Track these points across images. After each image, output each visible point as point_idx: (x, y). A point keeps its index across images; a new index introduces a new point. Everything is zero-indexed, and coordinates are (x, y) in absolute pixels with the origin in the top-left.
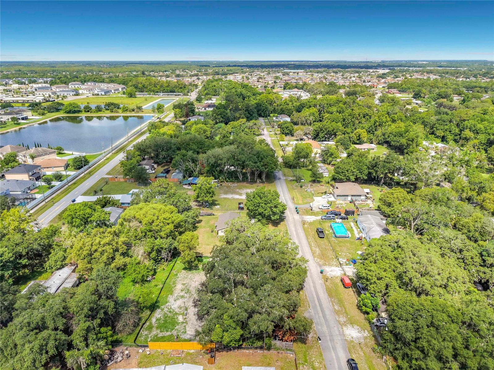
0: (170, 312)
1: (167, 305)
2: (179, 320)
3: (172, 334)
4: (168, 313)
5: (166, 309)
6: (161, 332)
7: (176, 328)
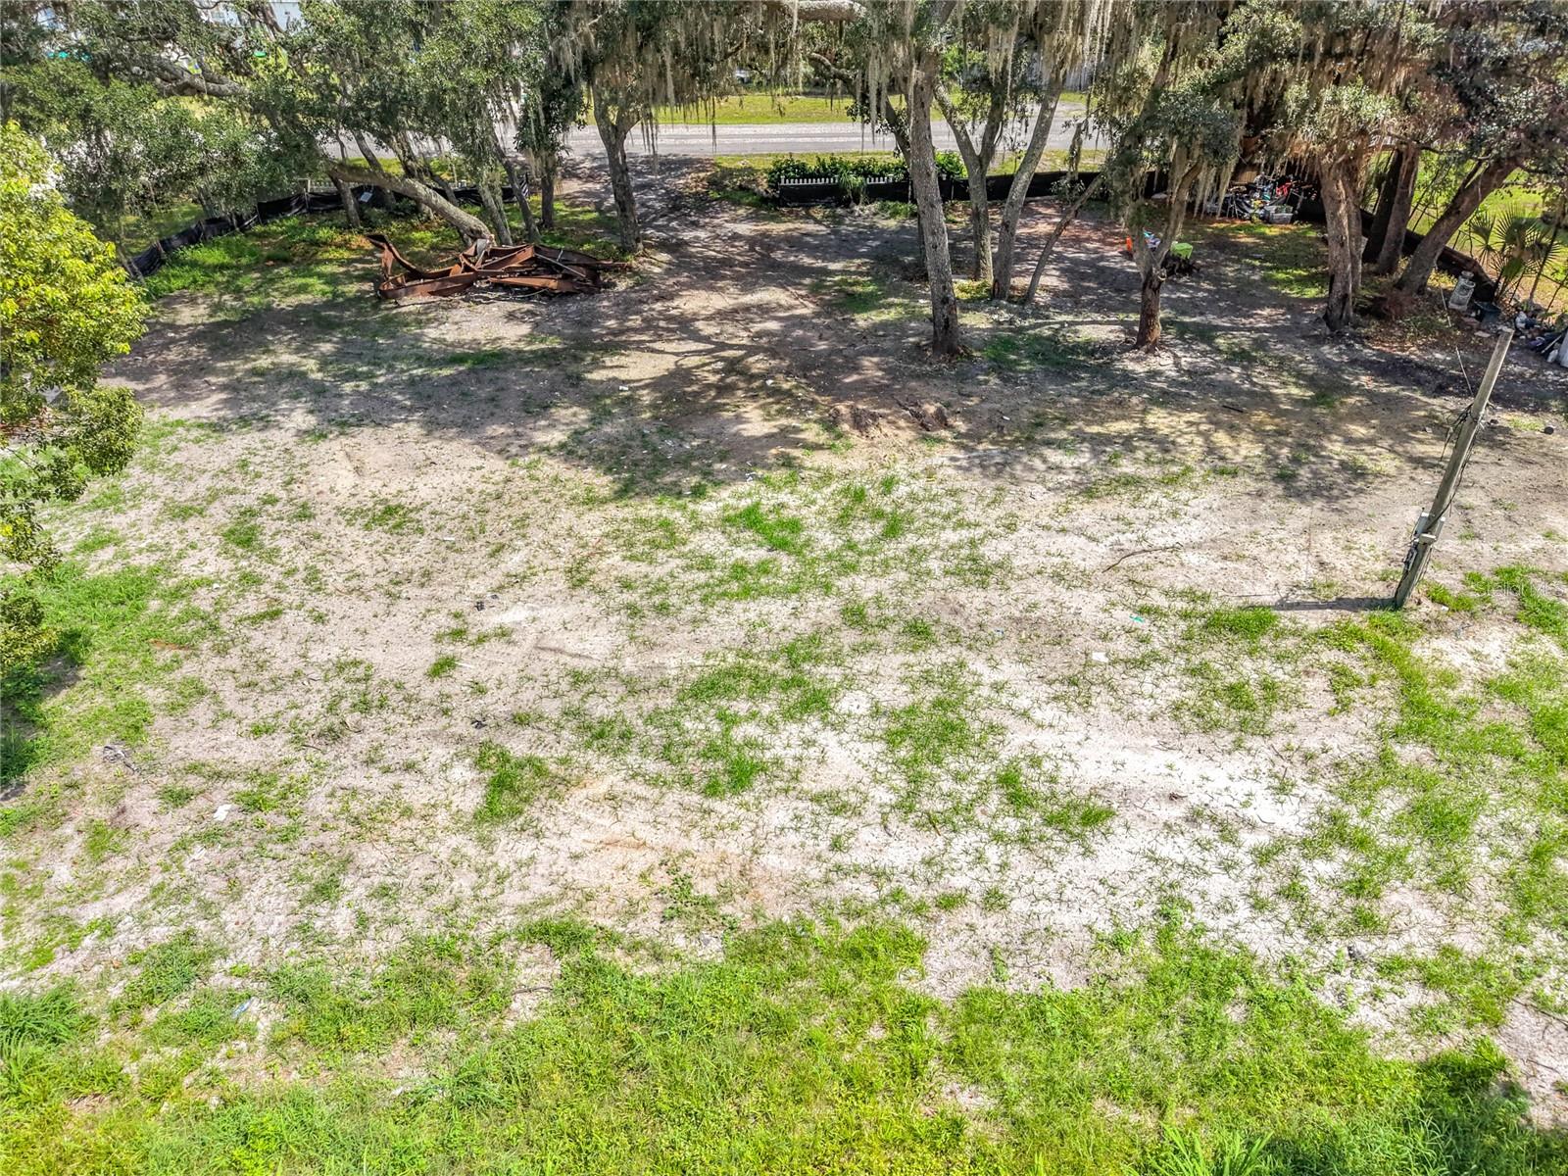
2: (1538, 671)
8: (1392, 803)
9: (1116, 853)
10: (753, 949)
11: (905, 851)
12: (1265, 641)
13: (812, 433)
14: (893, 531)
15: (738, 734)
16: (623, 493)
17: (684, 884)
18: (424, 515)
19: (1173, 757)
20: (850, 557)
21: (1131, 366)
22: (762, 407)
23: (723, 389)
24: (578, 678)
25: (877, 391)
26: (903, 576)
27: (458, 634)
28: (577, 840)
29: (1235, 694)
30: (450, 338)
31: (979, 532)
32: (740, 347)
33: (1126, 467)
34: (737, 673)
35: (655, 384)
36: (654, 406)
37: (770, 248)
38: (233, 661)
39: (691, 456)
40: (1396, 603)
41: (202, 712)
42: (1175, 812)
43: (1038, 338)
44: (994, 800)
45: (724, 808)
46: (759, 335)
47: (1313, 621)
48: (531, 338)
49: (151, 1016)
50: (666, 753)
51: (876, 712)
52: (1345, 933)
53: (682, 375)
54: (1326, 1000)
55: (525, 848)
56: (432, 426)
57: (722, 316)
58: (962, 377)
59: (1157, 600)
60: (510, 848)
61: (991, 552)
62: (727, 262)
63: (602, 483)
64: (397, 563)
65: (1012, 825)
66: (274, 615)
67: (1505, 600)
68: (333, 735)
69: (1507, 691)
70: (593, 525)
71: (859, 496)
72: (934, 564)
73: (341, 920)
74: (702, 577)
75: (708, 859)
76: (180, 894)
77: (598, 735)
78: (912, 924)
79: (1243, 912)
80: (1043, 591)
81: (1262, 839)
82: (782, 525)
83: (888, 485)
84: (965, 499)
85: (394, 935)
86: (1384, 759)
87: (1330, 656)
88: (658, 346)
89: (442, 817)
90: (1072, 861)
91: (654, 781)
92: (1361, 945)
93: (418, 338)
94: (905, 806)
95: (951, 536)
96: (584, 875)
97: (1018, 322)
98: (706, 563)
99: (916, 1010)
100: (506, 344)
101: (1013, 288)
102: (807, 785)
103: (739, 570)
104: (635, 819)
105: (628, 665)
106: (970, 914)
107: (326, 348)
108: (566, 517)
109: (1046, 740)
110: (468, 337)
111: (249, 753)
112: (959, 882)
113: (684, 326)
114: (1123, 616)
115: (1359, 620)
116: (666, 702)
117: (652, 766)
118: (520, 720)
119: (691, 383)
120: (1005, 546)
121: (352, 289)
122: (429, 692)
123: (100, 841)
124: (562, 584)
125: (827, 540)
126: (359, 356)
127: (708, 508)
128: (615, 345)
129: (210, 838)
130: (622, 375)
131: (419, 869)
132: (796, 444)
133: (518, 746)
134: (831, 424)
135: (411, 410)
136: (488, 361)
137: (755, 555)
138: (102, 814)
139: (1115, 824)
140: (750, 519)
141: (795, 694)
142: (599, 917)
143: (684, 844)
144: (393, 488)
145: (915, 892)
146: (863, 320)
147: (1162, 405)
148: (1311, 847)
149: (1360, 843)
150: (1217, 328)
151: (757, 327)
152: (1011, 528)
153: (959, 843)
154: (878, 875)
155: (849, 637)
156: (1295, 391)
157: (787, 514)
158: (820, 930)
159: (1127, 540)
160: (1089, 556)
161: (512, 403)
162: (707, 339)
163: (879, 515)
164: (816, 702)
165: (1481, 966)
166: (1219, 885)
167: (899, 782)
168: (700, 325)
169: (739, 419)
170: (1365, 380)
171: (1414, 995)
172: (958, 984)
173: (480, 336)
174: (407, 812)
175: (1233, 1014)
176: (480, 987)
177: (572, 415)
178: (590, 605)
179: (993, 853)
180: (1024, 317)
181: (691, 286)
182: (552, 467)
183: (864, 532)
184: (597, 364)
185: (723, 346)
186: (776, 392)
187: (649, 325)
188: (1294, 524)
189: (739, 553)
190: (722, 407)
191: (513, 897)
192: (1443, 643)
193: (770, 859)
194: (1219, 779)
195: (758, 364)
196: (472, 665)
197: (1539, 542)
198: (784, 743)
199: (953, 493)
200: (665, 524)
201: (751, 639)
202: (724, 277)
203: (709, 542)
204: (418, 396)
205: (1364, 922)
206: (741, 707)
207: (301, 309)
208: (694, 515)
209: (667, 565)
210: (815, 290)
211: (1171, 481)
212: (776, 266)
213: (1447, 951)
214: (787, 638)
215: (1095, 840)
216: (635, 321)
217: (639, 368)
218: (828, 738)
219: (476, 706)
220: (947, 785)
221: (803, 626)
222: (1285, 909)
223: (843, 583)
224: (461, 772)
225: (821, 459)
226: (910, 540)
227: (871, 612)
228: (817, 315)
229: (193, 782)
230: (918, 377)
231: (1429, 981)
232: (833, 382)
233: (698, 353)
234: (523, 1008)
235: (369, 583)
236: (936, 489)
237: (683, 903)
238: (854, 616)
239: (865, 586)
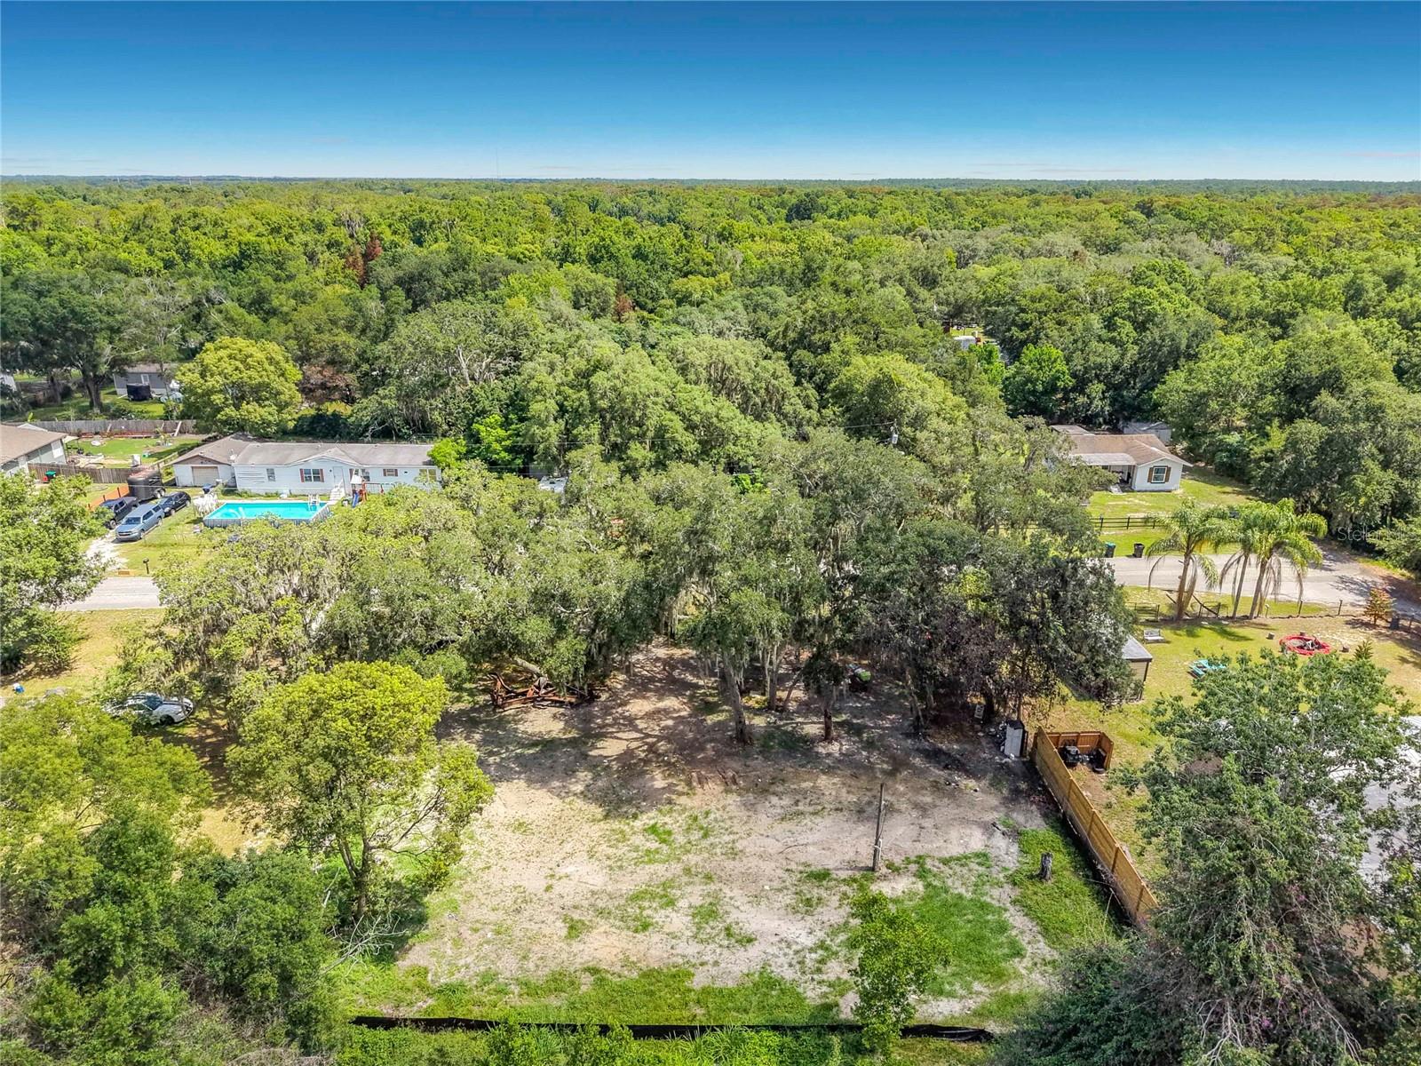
0: (853, 944)
1: (789, 974)
2: (911, 895)
3: (1014, 902)
5: (834, 971)
6: (1018, 953)
7: (969, 895)
8: (842, 937)
9: (754, 951)
10: (647, 975)
11: (692, 949)
12: (824, 883)
13: (681, 787)
14: (706, 836)
15: (645, 913)
16: (606, 817)
17: (628, 957)
18: (533, 826)
19: (781, 922)
20: (688, 846)
21: (820, 750)
22: (663, 772)
23: (646, 762)
24: (593, 893)
25: (711, 763)
26: (706, 855)
27: (552, 876)
28: (596, 945)
29: (808, 902)
30: (530, 731)
31: (736, 837)
32: (655, 736)
33: (801, 807)
34: (646, 892)
35: (619, 758)
36: (618, 771)
37: (673, 668)
38: (479, 885)
39: (632, 799)
40: (873, 869)
41: (474, 902)
42: (777, 938)
43: (785, 732)
44: (723, 935)
45: (640, 936)
46: (663, 729)
47: (844, 875)
48: (565, 731)
49: (486, 988)
50: (621, 920)
51: (690, 907)
52: (812, 973)
53: (629, 753)
54: (800, 990)
55: (581, 947)
56: (530, 782)
57: (650, 716)
58: (747, 756)
59: (793, 866)
60: (576, 946)
61: (739, 846)
62: (652, 680)
63: (599, 812)
64: (527, 847)
65: (726, 943)
66: (489, 868)
67: (913, 867)
68: (518, 911)
69: (894, 901)
70: (596, 830)
71: (696, 819)
72: (718, 851)
73: (531, 966)
74: (635, 855)
75: (634, 951)
76: (484, 958)
77: (601, 913)
78: (692, 970)
79: (786, 966)
80: (754, 862)
81: (799, 947)
82: (665, 832)
83: (707, 813)
84: (735, 821)
85: (547, 970)
86: (847, 923)
87: (844, 888)
88: (619, 735)
89: (555, 937)
90: (741, 953)
91: (618, 928)
92: (815, 977)
93: (516, 730)
94: (695, 937)
95: (727, 838)
96: (598, 955)
97: (779, 723)
98: (636, 849)
99: (690, 990)
100: (554, 735)
101: (780, 700)
102: (666, 930)
103: (648, 852)
104: (613, 938)
105: (609, 889)
106: (709, 967)
107: (477, 737)
108: (586, 827)
109: (742, 916)
110: (537, 730)
111: (493, 917)
112: (705, 958)
113: (630, 722)
114: (780, 872)
115: (858, 875)
116: (622, 902)
117: (618, 923)
118: (575, 907)
119: (633, 758)
120: (745, 843)
121: (481, 699)
122: (546, 896)
123: (458, 942)
124: (586, 857)
125: (681, 840)
126: (492, 742)
127: (638, 824)
128: (601, 736)
129: (488, 942)
130: (604, 753)
131: (551, 953)
132: (674, 792)
133: (576, 917)
134: (689, 784)
135: (520, 773)
136: (548, 745)
137: (654, 845)
138: (454, 935)
139: (756, 943)
140: (653, 829)
141: (665, 900)
142: (603, 966)
143: (626, 946)
144: (520, 814)
145: (694, 961)
146: (711, 719)
147: (824, 773)
148: (811, 950)
149: (827, 949)
150: (866, 727)
151: (663, 724)
152: (749, 835)
153: (709, 947)
154: (683, 956)
155: (685, 879)
156: (885, 766)
157: (668, 827)
158: (665, 970)
159: (790, 841)
160: (774, 847)
161: (560, 768)
162: (640, 731)
163: (702, 828)
164: (671, 903)
165: (846, 982)
166: (782, 960)
167: (694, 929)
168: (638, 722)
169: (653, 779)
170: (917, 761)
171: (825, 989)
172: (701, 985)
173: (543, 729)
174: (544, 936)
175: (774, 993)
176: (572, 983)
177: (585, 776)
178: (595, 865)
179: (718, 951)
180: (781, 719)
181: (634, 696)
182: (579, 803)
183: (696, 835)
184: (594, 747)
185: (648, 736)
186: (668, 764)
187: (615, 722)
188: (855, 834)
189: (648, 844)
190: (645, 772)
191: (579, 960)
192: (882, 884)
193: (652, 951)
194: (793, 929)
195: (663, 746)
196: (557, 889)
197: (941, 843)
198: (659, 917)
199: (731, 818)
200: (622, 832)
201: (651, 879)
202: (650, 690)
203: (638, 840)
204: (520, 765)
205: (819, 971)
206: (646, 904)
207: (462, 712)
208: (632, 828)
209: (623, 849)
210: (692, 698)
211: (815, 813)
212: (674, 681)
213: (839, 978)
214: (663, 879)
215: (749, 946)
216: (609, 720)
217: (610, 748)
218: (674, 915)
219: (561, 902)
220: (708, 930)
221: (669, 875)
222: (798, 967)
223: (685, 858)
224: (559, 924)
225: (683, 800)
226: (712, 839)
227: (693, 870)
228: (690, 716)
229: (479, 926)
230: (729, 755)
231: (830, 986)
232: (693, 758)
233: (636, 739)
234: (584, 988)
235: (519, 856)
236: (726, 816)
237: (627, 963)
238: (687, 871)
239: (693, 859)
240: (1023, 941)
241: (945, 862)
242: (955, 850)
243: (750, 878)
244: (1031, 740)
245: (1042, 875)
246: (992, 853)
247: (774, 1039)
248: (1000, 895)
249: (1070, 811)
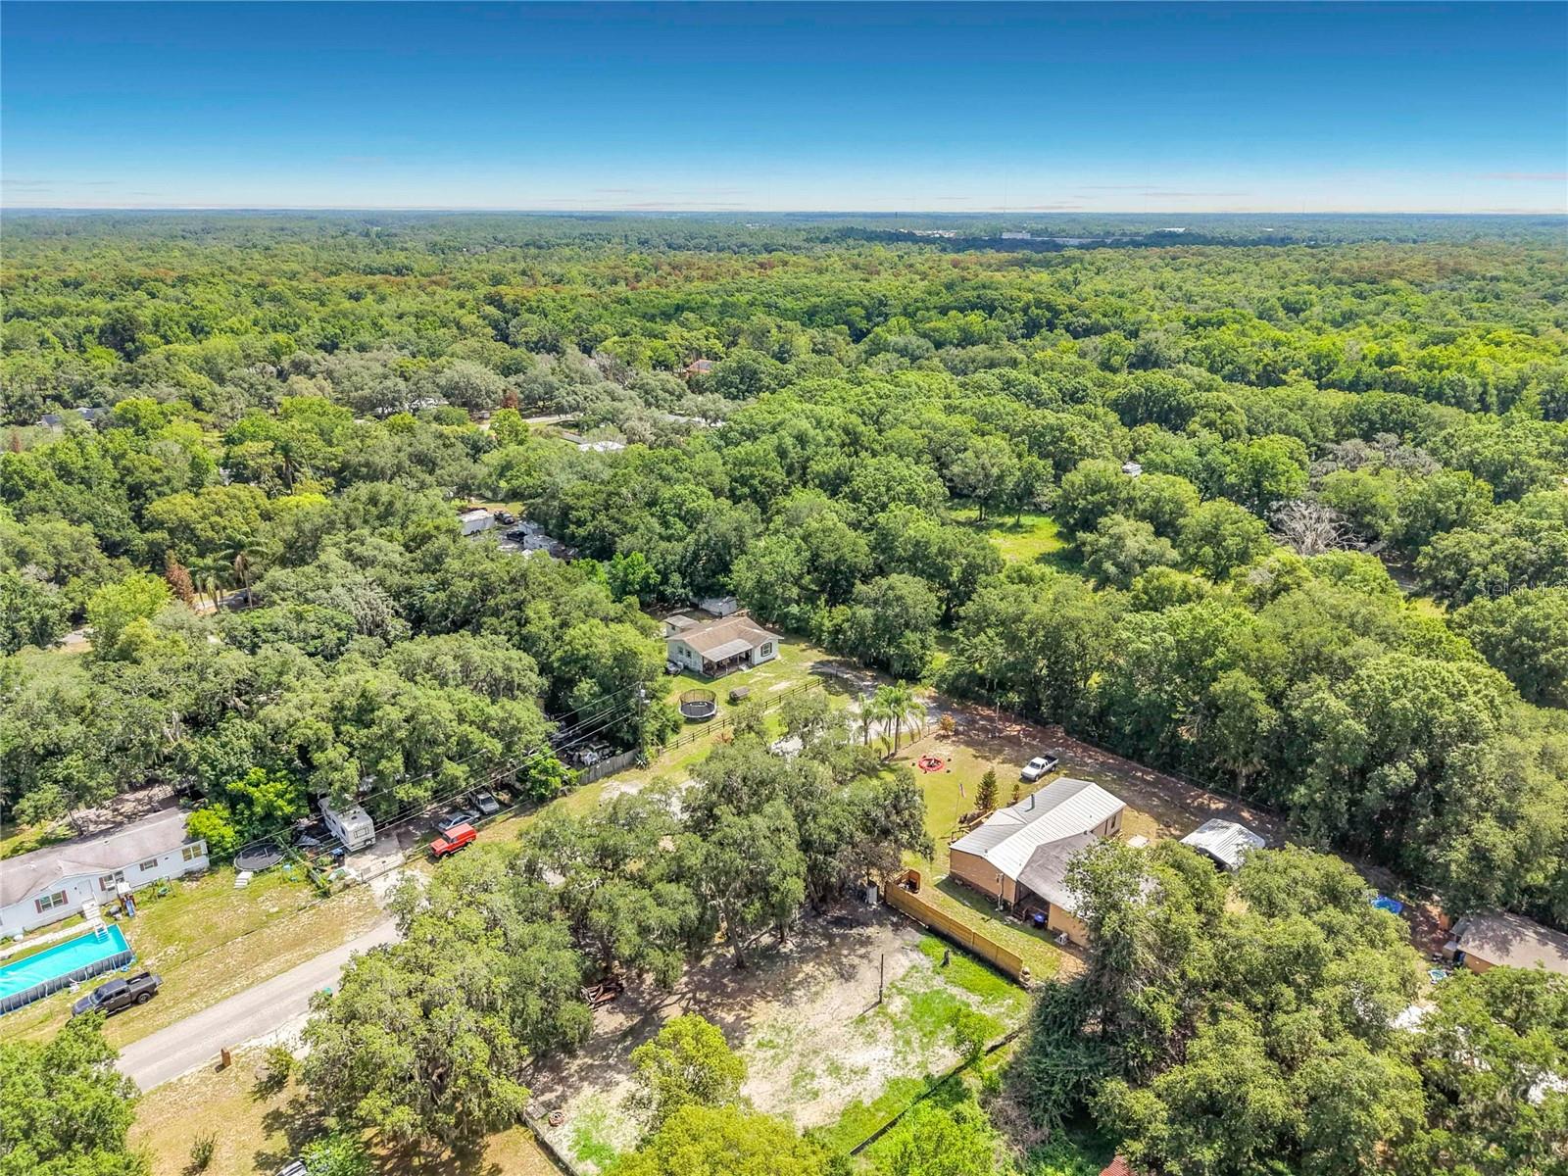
0: (908, 1042)
1: (899, 1073)
2: (907, 1005)
3: (946, 983)
4: (916, 1045)
5: (913, 1059)
7: (927, 991)
8: (901, 1043)
9: (874, 1072)
10: (843, 1115)
11: (848, 1090)
12: (867, 1021)
13: (744, 1014)
14: (789, 1032)
17: (826, 1113)
19: (870, 1052)
20: (788, 1042)
21: (784, 950)
22: (722, 1011)
25: (740, 990)
26: (801, 1042)
28: (806, 1117)
29: (870, 1036)
30: (608, 1030)
31: (804, 1024)
33: (812, 988)
34: (796, 1078)
40: (881, 1001)
42: (876, 1061)
43: (754, 949)
44: (853, 1075)
45: (819, 1100)
47: (871, 1013)
48: (629, 1018)
50: (802, 1098)
51: (824, 1071)
52: (906, 1067)
54: (910, 1077)
58: (755, 975)
59: (845, 1022)
61: (811, 1026)
65: (858, 1077)
67: (894, 990)
69: (903, 1012)
71: (773, 1026)
72: (804, 1036)
74: (768, 1063)
75: (826, 1108)
78: (859, 1099)
79: (893, 1071)
80: (826, 1031)
81: (889, 1059)
82: (768, 1042)
83: (775, 1019)
84: (792, 1015)
86: (895, 1035)
87: (878, 1019)
90: (870, 1078)
91: (805, 1103)
92: (909, 1067)
93: (598, 1035)
94: (842, 1084)
95: (801, 1027)
96: (812, 1120)
98: (766, 1060)
99: (868, 1110)
100: (627, 1024)
102: (826, 1089)
103: (773, 1057)
104: (809, 1109)
106: (864, 1093)
107: (580, 1052)
109: (851, 1061)
110: (612, 1027)
112: (858, 1090)
114: (843, 1029)
115: (877, 1008)
116: (791, 1090)
117: (802, 1101)
125: (781, 1041)
126: (595, 1051)
127: (748, 1047)
128: (656, 1009)
132: (744, 1019)
134: (745, 1009)
136: (632, 1032)
137: (771, 1052)
139: (870, 1069)
140: (760, 1045)
141: (809, 1076)
142: (822, 1123)
143: (819, 1108)
145: (855, 1095)
146: (706, 964)
147: (802, 963)
148: (895, 1057)
149: (900, 1052)
152: (808, 1018)
153: (854, 1084)
154: (848, 1096)
155: (806, 1060)
156: (823, 942)
157: (767, 1039)
158: (848, 1107)
159: (829, 1010)
160: (827, 1018)
163: (782, 1029)
164: (813, 1076)
166: (889, 1069)
167: (838, 1081)
169: (722, 1018)
170: (834, 930)
171: (918, 1070)
172: (870, 1103)
173: (615, 1025)
175: (901, 1085)
179: (859, 1083)
183: (784, 1035)
184: (663, 1018)
186: (718, 1004)
187: (652, 996)
188: (852, 988)
189: (768, 1054)
192: (891, 1006)
193: (833, 1103)
194: (878, 1053)
197: (892, 971)
198: (816, 1086)
199: (789, 1015)
200: (747, 1055)
201: (791, 1070)
203: (760, 1055)
205: (907, 1064)
206: (803, 1083)
208: (750, 1050)
211: (823, 989)
214: (796, 1067)
215: (869, 1072)
216: (647, 996)
218: (821, 1080)
220: (844, 1077)
221: (796, 1063)
222: (898, 1068)
223: (793, 1049)
225: (753, 1021)
226: (795, 1033)
227: (804, 1053)
230: (744, 980)
231: (918, 1067)
232: (726, 993)
236: (785, 1015)
237: (830, 1116)
238: (802, 1055)
239: (798, 1048)
240: (964, 998)
241: (903, 979)
242: (901, 972)
243: (834, 1041)
244: (882, 889)
245: (946, 963)
246: (916, 963)
247: (929, 1102)
248: (938, 982)
249: (929, 921)
